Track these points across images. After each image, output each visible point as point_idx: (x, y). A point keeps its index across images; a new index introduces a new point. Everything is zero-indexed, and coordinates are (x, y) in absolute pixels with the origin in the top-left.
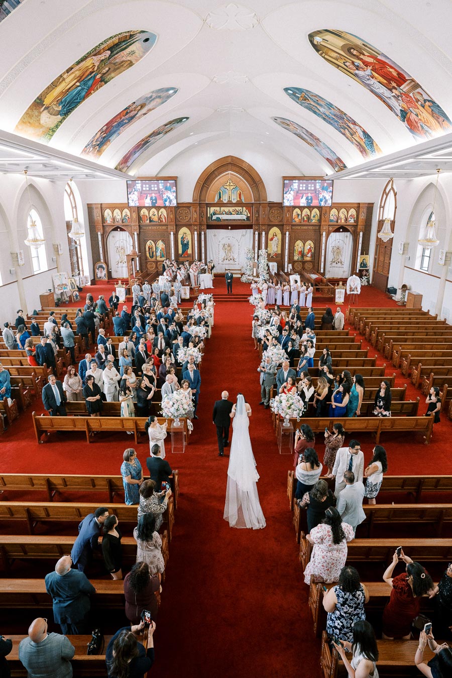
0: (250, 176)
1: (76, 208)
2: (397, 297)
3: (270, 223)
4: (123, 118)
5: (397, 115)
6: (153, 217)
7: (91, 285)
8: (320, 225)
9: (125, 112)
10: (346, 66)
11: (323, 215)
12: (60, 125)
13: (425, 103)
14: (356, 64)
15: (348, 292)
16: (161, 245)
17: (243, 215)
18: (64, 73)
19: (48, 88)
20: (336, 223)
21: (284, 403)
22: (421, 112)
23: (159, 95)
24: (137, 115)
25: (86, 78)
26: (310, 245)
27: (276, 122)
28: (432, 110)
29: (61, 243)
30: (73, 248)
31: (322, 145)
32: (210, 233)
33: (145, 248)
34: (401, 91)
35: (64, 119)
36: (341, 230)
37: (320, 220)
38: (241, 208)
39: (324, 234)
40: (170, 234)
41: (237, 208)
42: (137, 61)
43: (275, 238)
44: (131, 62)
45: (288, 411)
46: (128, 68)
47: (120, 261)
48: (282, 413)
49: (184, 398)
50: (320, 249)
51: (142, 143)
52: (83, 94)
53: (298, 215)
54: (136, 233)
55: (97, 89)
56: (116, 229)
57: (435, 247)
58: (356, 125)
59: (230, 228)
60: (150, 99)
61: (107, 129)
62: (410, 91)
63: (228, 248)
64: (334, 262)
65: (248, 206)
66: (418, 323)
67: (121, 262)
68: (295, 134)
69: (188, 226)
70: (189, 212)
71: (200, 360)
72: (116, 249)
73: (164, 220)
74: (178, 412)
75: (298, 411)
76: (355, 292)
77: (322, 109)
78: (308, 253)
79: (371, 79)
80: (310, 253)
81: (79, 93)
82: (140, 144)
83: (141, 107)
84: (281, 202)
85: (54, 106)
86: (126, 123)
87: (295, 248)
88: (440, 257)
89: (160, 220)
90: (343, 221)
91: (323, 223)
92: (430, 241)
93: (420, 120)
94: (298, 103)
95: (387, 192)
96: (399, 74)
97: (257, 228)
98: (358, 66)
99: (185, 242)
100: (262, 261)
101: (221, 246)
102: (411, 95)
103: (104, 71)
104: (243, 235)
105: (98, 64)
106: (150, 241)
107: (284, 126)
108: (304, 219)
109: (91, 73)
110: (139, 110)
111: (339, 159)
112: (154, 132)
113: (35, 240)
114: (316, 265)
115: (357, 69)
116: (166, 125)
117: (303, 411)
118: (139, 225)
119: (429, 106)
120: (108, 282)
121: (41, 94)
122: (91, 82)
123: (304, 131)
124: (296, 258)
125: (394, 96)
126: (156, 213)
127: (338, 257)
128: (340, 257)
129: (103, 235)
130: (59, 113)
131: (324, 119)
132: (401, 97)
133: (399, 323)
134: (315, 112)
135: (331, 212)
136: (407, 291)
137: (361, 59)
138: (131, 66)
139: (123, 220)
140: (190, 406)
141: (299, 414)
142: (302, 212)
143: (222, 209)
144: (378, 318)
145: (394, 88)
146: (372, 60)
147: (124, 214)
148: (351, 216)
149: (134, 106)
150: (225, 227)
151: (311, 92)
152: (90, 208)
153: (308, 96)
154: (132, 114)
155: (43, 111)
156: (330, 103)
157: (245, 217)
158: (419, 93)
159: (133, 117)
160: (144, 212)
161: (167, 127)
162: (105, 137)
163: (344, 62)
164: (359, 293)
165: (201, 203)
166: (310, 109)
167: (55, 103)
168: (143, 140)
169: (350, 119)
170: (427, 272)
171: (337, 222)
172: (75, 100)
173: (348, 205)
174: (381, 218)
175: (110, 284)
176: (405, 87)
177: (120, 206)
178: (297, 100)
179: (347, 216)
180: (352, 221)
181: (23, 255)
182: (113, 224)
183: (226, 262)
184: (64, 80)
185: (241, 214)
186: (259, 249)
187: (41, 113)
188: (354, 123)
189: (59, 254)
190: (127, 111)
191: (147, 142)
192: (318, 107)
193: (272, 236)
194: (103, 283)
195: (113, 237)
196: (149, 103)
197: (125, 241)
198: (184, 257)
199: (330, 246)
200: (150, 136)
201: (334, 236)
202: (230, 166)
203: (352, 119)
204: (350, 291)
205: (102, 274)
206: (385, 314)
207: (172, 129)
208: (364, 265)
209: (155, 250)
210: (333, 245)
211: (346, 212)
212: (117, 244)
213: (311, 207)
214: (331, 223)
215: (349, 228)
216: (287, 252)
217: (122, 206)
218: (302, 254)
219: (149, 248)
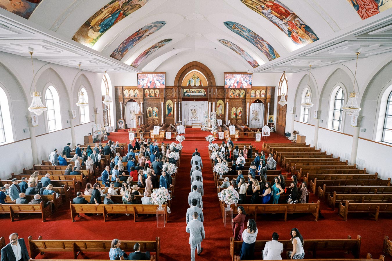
0: (206, 72)
1: (108, 89)
2: (291, 138)
3: (218, 98)
4: (135, 37)
5: (286, 34)
6: (151, 94)
7: (115, 132)
8: (246, 99)
9: (137, 33)
10: (257, 8)
11: (247, 93)
12: (99, 38)
13: (301, 26)
14: (262, 7)
15: (263, 135)
16: (156, 109)
18: (103, 8)
19: (93, 16)
21: (227, 195)
22: (299, 31)
23: (156, 25)
24: (143, 36)
25: (114, 12)
26: (240, 109)
27: (220, 42)
28: (305, 30)
29: (98, 107)
30: (106, 111)
31: (245, 54)
32: (183, 102)
33: (147, 111)
34: (288, 20)
35: (102, 34)
36: (258, 102)
37: (245, 96)
38: (201, 89)
39: (248, 103)
40: (161, 103)
41: (199, 89)
42: (144, 5)
43: (221, 106)
44: (140, 5)
45: (229, 199)
46: (138, 9)
48: (226, 201)
49: (165, 191)
50: (246, 112)
51: (146, 52)
52: (113, 21)
53: (233, 93)
54: (141, 103)
55: (121, 19)
56: (130, 101)
57: (311, 107)
58: (264, 41)
59: (195, 100)
60: (150, 27)
61: (126, 42)
62: (292, 20)
63: (194, 111)
64: (254, 119)
65: (205, 88)
66: (305, 151)
67: (133, 119)
68: (230, 48)
69: (171, 99)
70: (172, 91)
71: (176, 171)
72: (130, 112)
73: (158, 96)
74: (161, 200)
75: (236, 200)
76: (267, 135)
77: (244, 33)
78: (239, 114)
79: (271, 14)
80: (240, 114)
81: (110, 21)
82: (145, 53)
83: (146, 32)
84: (223, 86)
85: (96, 27)
86: (137, 40)
87: (232, 111)
88: (314, 114)
89: (156, 96)
90: (258, 97)
91: (247, 97)
92: (308, 104)
93: (299, 35)
94: (231, 30)
95: (282, 80)
96: (286, 11)
97: (210, 100)
98: (263, 8)
99: (170, 108)
100: (213, 118)
101: (190, 111)
102: (293, 22)
103: (125, 9)
104: (202, 105)
105: (122, 5)
106: (150, 107)
107: (225, 44)
108: (236, 95)
109: (118, 10)
110: (145, 33)
111: (255, 61)
112: (153, 46)
113: (83, 103)
114: (244, 121)
115: (263, 9)
116: (159, 43)
117: (239, 200)
118: (144, 99)
119: (304, 27)
120: (125, 130)
121: (89, 19)
122: (117, 15)
123: (235, 46)
124: (232, 117)
125: (283, 23)
126: (153, 92)
127: (256, 117)
128: (258, 117)
129: (123, 104)
130: (99, 31)
131: (246, 39)
132: (288, 23)
133: (293, 151)
134: (241, 35)
135: (252, 92)
136: (297, 135)
137: (265, 4)
138: (140, 7)
139: (134, 96)
140: (169, 197)
141: (236, 201)
142: (235, 91)
143: (191, 90)
144: (281, 149)
145: (284, 19)
146: (271, 4)
147: (135, 92)
148: (263, 93)
149: (142, 30)
150: (192, 100)
151: (238, 24)
152: (116, 89)
153: (237, 26)
154: (140, 35)
155: (90, 29)
156: (249, 29)
157: (203, 94)
158: (297, 20)
159: (141, 37)
160: (147, 91)
161: (160, 44)
162: (125, 47)
163: (256, 6)
164: (269, 135)
165: (178, 86)
166: (238, 33)
167: (97, 25)
168: (146, 50)
169: (260, 38)
170: (307, 123)
171: (255, 97)
172: (108, 24)
173: (261, 88)
174: (279, 95)
175: (126, 132)
176: (289, 18)
177: (133, 88)
178: (231, 29)
179: (260, 94)
180: (263, 97)
181: (75, 112)
182: (129, 98)
183: (193, 119)
184: (102, 12)
185: (201, 92)
186: (211, 111)
187: (89, 30)
188: (263, 40)
189: (96, 113)
190: (138, 33)
191: (149, 52)
192: (243, 32)
193: (219, 105)
194: (122, 131)
195: (129, 105)
196: (150, 29)
197: (135, 108)
198: (169, 116)
199: (251, 110)
200: (150, 48)
201: (254, 105)
202: (195, 67)
203: (262, 38)
204: (264, 135)
205: (122, 126)
206: (285, 146)
207: (163, 45)
208: (271, 121)
209: (152, 112)
210: (253, 110)
211: (260, 92)
212: (131, 109)
213: (240, 89)
214: (251, 98)
215: (262, 100)
216: (227, 113)
217: (134, 88)
218: (236, 115)
219: (149, 111)
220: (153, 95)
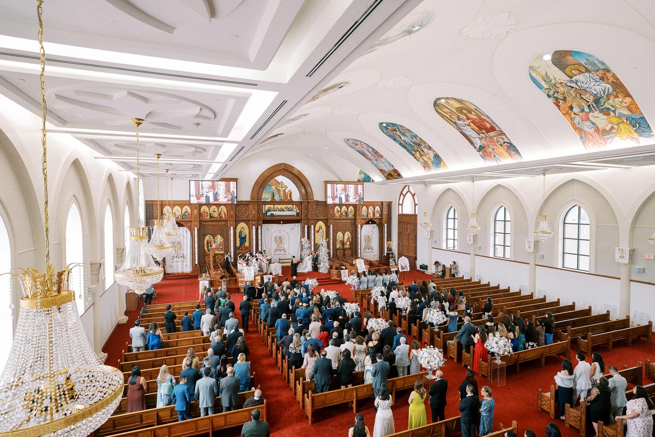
0: (299, 179)
3: (318, 218)
5: (476, 148)
6: (213, 213)
8: (355, 220)
11: (357, 211)
13: (504, 143)
14: (460, 117)
16: (219, 239)
17: (293, 212)
20: (366, 218)
22: (497, 148)
26: (348, 235)
27: (347, 142)
28: (508, 148)
31: (382, 160)
32: (264, 227)
33: (204, 242)
34: (487, 135)
36: (370, 223)
37: (355, 215)
38: (291, 206)
39: (359, 226)
40: (230, 229)
41: (288, 206)
43: (321, 231)
47: (176, 255)
50: (356, 237)
53: (338, 211)
54: (196, 229)
58: (430, 150)
59: (282, 222)
62: (495, 136)
63: (279, 240)
64: (366, 248)
65: (297, 204)
67: (176, 257)
69: (247, 221)
70: (248, 209)
73: (224, 216)
76: (406, 270)
77: (404, 138)
79: (467, 126)
80: (348, 242)
84: (324, 201)
87: (338, 238)
89: (220, 216)
90: (371, 216)
91: (358, 217)
92: (473, 227)
93: (495, 152)
95: (404, 194)
96: (492, 127)
97: (306, 222)
98: (461, 119)
99: (243, 236)
101: (273, 239)
102: (495, 138)
104: (292, 229)
106: (209, 235)
107: (352, 145)
108: (342, 214)
111: (395, 170)
114: (354, 251)
118: (200, 221)
119: (506, 146)
123: (370, 150)
124: (338, 246)
126: (216, 210)
127: (369, 245)
128: (371, 244)
131: (400, 144)
132: (486, 139)
134: (395, 140)
135: (363, 209)
137: (466, 116)
139: (182, 216)
142: (341, 209)
143: (276, 206)
145: (483, 133)
146: (475, 117)
147: (184, 211)
148: (377, 211)
150: (278, 222)
151: (404, 127)
152: (148, 205)
153: (399, 129)
156: (416, 135)
157: (295, 214)
158: (502, 138)
160: (204, 209)
163: (451, 116)
164: (409, 270)
165: (257, 201)
166: (391, 136)
169: (427, 146)
170: (456, 251)
171: (367, 216)
173: (374, 203)
174: (400, 213)
175: (167, 280)
176: (492, 134)
177: (180, 203)
178: (384, 131)
179: (374, 212)
180: (377, 215)
183: (278, 252)
185: (292, 210)
192: (402, 136)
193: (318, 229)
197: (182, 237)
198: (242, 249)
199: (363, 235)
201: (367, 228)
202: (282, 172)
203: (430, 146)
208: (389, 249)
209: (213, 244)
210: (366, 234)
211: (373, 209)
212: (174, 240)
213: (347, 206)
214: (363, 217)
215: (376, 221)
216: (331, 241)
217: (182, 203)
218: (343, 243)
219: (208, 242)
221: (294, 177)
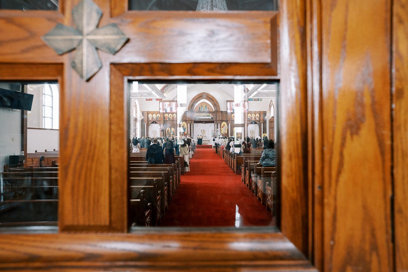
0: (213, 101)
3: (222, 120)
6: (170, 117)
11: (245, 116)
16: (173, 129)
17: (210, 117)
30: (134, 129)
32: (195, 125)
33: (166, 131)
36: (253, 123)
38: (209, 114)
39: (246, 124)
40: (177, 124)
41: (207, 114)
54: (162, 124)
56: (153, 123)
59: (204, 122)
63: (203, 131)
65: (212, 113)
69: (186, 121)
70: (186, 115)
73: (175, 119)
84: (226, 111)
90: (254, 119)
97: (216, 122)
100: (219, 133)
101: (200, 131)
104: (210, 126)
106: (168, 128)
118: (164, 121)
126: (171, 116)
128: (254, 135)
129: (147, 125)
135: (248, 115)
139: (156, 119)
143: (201, 114)
147: (157, 116)
148: (257, 116)
150: (202, 122)
157: (211, 118)
160: (166, 115)
165: (191, 111)
171: (251, 119)
173: (255, 112)
174: (269, 117)
179: (255, 117)
180: (258, 119)
182: (152, 120)
186: (217, 128)
195: (152, 126)
197: (156, 128)
199: (249, 130)
201: (250, 126)
202: (204, 97)
209: (170, 132)
210: (251, 129)
211: (255, 115)
212: (153, 130)
215: (257, 122)
216: (230, 132)
217: (156, 112)
219: (168, 131)
220: (171, 118)
221: (210, 99)
